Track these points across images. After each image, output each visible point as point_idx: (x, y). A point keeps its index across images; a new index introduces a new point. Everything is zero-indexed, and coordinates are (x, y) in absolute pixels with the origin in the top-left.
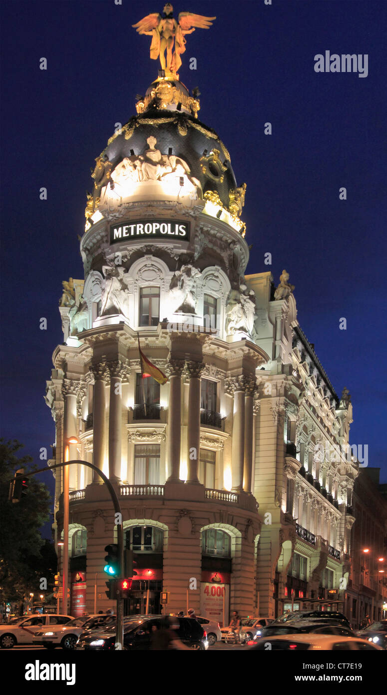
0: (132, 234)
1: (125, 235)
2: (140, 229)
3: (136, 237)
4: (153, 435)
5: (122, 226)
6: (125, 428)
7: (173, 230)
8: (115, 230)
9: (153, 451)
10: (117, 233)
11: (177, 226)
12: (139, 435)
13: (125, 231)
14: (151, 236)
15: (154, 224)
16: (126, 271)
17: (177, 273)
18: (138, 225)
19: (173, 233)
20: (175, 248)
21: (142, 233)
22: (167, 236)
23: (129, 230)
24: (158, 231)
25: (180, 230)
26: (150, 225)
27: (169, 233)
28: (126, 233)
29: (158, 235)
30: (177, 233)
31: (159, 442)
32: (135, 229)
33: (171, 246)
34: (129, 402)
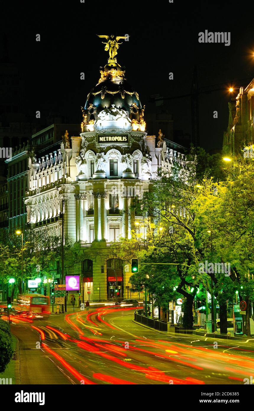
0: (107, 140)
1: (104, 140)
2: (110, 139)
3: (108, 142)
4: (117, 220)
5: (103, 136)
6: (106, 217)
7: (122, 139)
8: (100, 138)
9: (117, 226)
10: (101, 139)
11: (123, 137)
12: (112, 220)
13: (104, 139)
14: (114, 142)
15: (115, 137)
16: (105, 154)
17: (124, 156)
18: (109, 137)
19: (122, 140)
20: (123, 145)
21: (111, 140)
22: (120, 142)
23: (106, 139)
24: (117, 140)
25: (125, 139)
26: (114, 137)
27: (121, 140)
28: (105, 140)
29: (117, 141)
30: (123, 140)
31: (119, 223)
32: (108, 138)
33: (121, 145)
34: (107, 207)
